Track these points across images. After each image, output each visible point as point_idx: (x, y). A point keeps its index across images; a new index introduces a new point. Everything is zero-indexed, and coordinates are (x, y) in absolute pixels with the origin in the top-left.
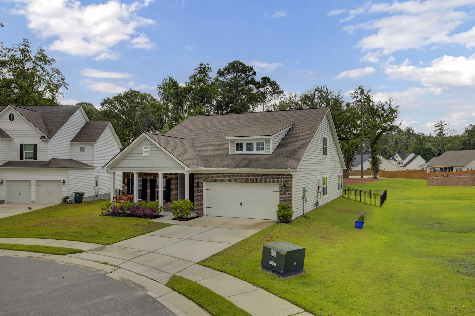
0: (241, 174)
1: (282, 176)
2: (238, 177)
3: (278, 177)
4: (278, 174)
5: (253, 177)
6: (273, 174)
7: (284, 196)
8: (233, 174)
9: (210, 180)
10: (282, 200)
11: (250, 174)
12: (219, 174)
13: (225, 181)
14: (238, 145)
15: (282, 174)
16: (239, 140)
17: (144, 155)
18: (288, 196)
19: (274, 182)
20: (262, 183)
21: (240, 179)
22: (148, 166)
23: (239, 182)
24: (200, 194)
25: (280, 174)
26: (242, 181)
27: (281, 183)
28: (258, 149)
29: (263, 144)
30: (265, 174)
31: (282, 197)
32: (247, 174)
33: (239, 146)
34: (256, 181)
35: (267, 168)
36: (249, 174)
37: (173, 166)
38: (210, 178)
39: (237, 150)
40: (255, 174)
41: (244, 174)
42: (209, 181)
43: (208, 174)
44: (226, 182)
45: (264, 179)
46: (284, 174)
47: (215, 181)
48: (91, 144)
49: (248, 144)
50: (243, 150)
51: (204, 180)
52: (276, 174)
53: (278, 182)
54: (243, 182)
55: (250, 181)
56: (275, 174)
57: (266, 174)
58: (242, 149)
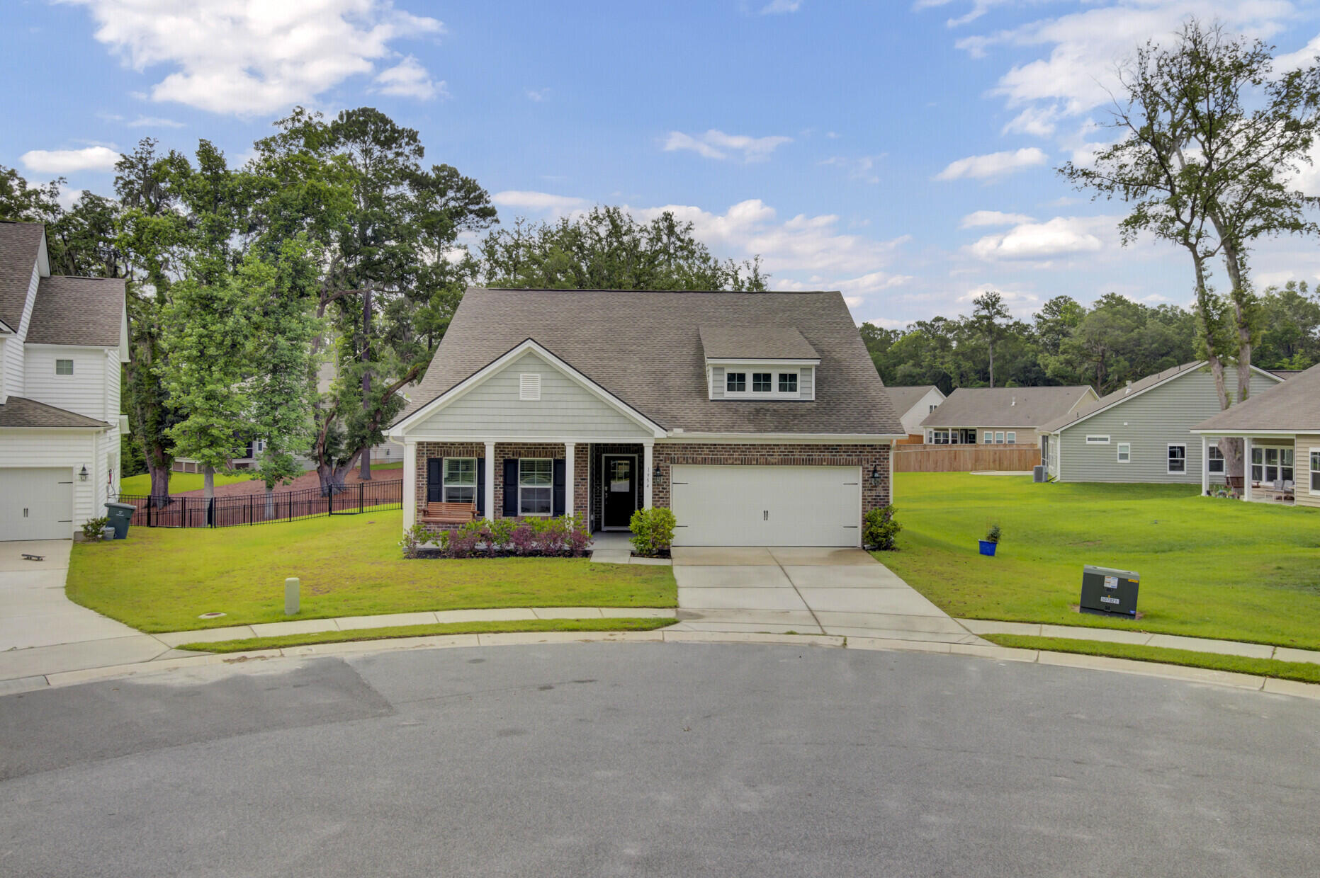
0: (770, 445)
1: (868, 449)
2: (764, 452)
3: (861, 452)
4: (860, 445)
5: (800, 452)
6: (848, 445)
7: (874, 493)
8: (750, 445)
9: (690, 461)
10: (869, 502)
11: (794, 445)
12: (715, 445)
13: (730, 462)
14: (731, 377)
15: (868, 446)
16: (735, 366)
17: (521, 399)
18: (882, 493)
19: (849, 463)
20: (822, 465)
21: (769, 458)
22: (536, 426)
23: (768, 463)
24: (661, 495)
25: (864, 446)
26: (774, 461)
27: (866, 466)
28: (782, 388)
29: (794, 377)
30: (829, 445)
31: (869, 496)
32: (786, 445)
33: (736, 381)
34: (809, 462)
35: (835, 431)
36: (790, 445)
37: (611, 427)
38: (689, 454)
39: (728, 390)
40: (806, 445)
41: (778, 445)
42: (687, 463)
43: (685, 447)
44: (732, 464)
45: (828, 456)
46: (872, 445)
47: (704, 461)
48: (103, 350)
49: (756, 377)
50: (744, 390)
51: (673, 461)
52: (856, 445)
53: (859, 463)
54: (775, 464)
55: (794, 462)
56: (853, 445)
57: (833, 445)
58: (742, 388)
